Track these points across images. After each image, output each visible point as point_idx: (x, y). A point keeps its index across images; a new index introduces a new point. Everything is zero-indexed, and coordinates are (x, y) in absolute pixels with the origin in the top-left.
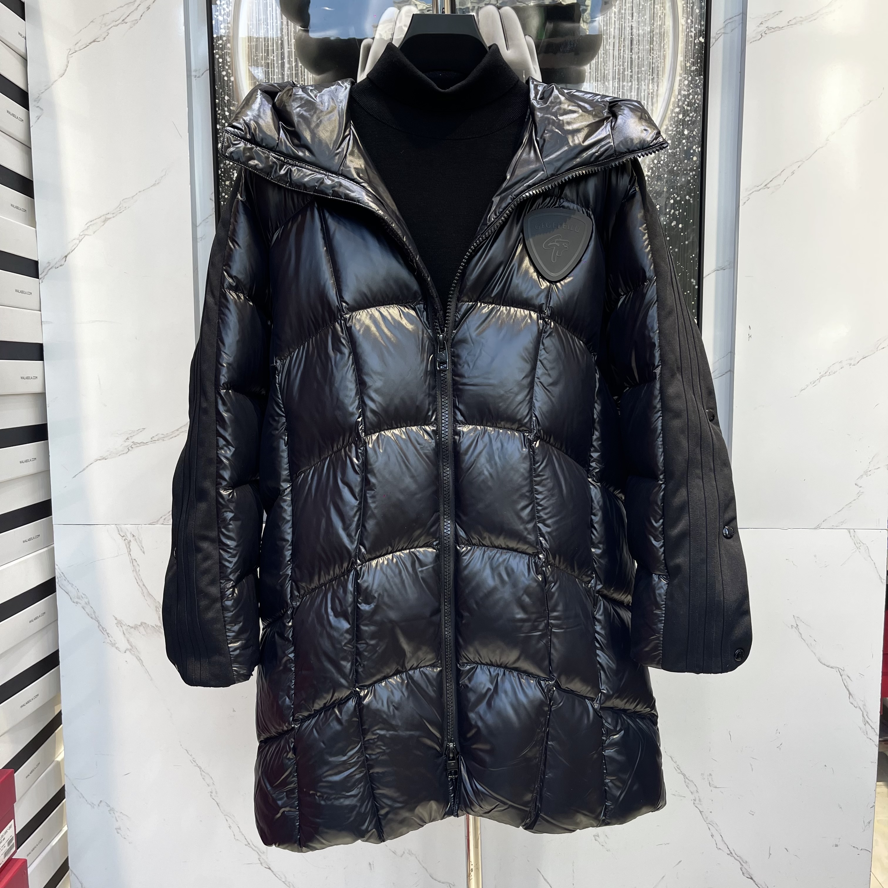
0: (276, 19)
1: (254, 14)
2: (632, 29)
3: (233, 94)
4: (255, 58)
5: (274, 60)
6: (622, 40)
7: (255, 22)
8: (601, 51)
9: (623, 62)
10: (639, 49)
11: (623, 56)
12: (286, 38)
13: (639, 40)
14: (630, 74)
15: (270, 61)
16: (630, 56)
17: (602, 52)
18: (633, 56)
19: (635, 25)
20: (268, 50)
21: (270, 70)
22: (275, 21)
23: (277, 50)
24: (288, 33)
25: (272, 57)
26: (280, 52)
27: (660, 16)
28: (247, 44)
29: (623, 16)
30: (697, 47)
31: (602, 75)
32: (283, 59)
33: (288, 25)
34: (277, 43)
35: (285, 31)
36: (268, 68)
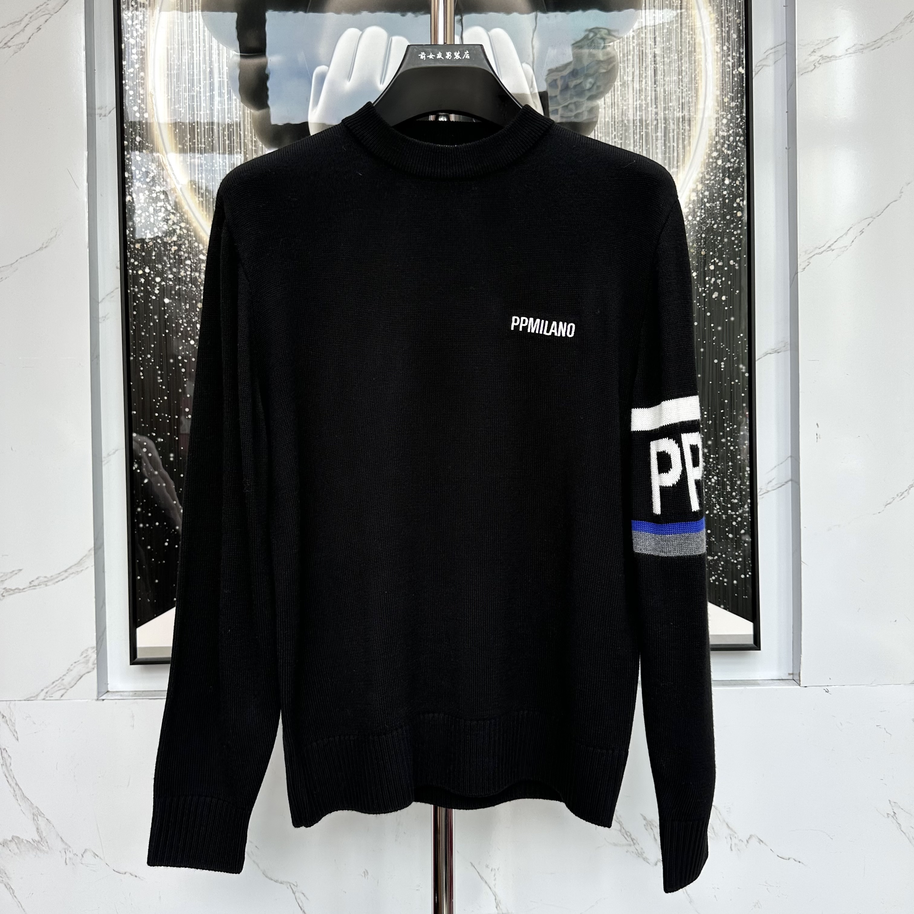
0: (204, 42)
1: (176, 37)
2: (655, 57)
3: (147, 134)
4: (176, 90)
5: (200, 92)
6: (644, 69)
7: (176, 46)
8: (617, 83)
9: (646, 96)
10: (664, 81)
11: (646, 89)
12: (216, 65)
13: (664, 70)
14: (654, 110)
15: (195, 94)
16: (653, 89)
17: (619, 83)
18: (658, 89)
19: (658, 51)
20: (193, 80)
21: (195, 104)
22: (202, 44)
23: (205, 79)
24: (219, 59)
25: (198, 89)
26: (208, 82)
27: (689, 42)
28: (166, 72)
29: (644, 41)
30: (736, 79)
31: (620, 111)
32: (212, 90)
33: (219, 50)
34: (205, 72)
35: (215, 57)
36: (193, 102)
